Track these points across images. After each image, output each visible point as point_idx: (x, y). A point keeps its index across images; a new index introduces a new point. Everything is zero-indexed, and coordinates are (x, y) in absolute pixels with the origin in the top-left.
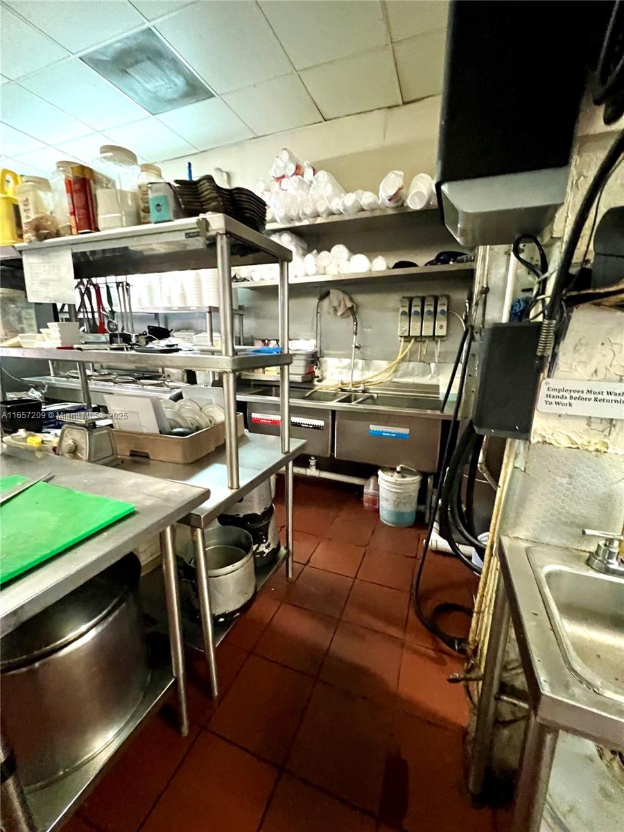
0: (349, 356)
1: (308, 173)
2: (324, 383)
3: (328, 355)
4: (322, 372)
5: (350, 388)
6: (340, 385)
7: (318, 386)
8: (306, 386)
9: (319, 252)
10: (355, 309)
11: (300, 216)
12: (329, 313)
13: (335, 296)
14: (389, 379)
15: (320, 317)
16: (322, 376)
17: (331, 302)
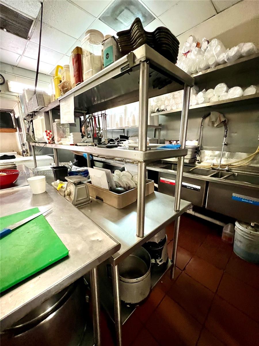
0: (220, 150)
1: (204, 45)
2: (202, 164)
3: (206, 149)
4: (201, 158)
5: (219, 168)
6: (212, 166)
7: (198, 165)
8: (191, 165)
9: (206, 90)
10: (226, 122)
11: (197, 70)
12: (209, 125)
13: (214, 115)
14: (248, 164)
15: (203, 128)
16: (201, 160)
17: (210, 119)
